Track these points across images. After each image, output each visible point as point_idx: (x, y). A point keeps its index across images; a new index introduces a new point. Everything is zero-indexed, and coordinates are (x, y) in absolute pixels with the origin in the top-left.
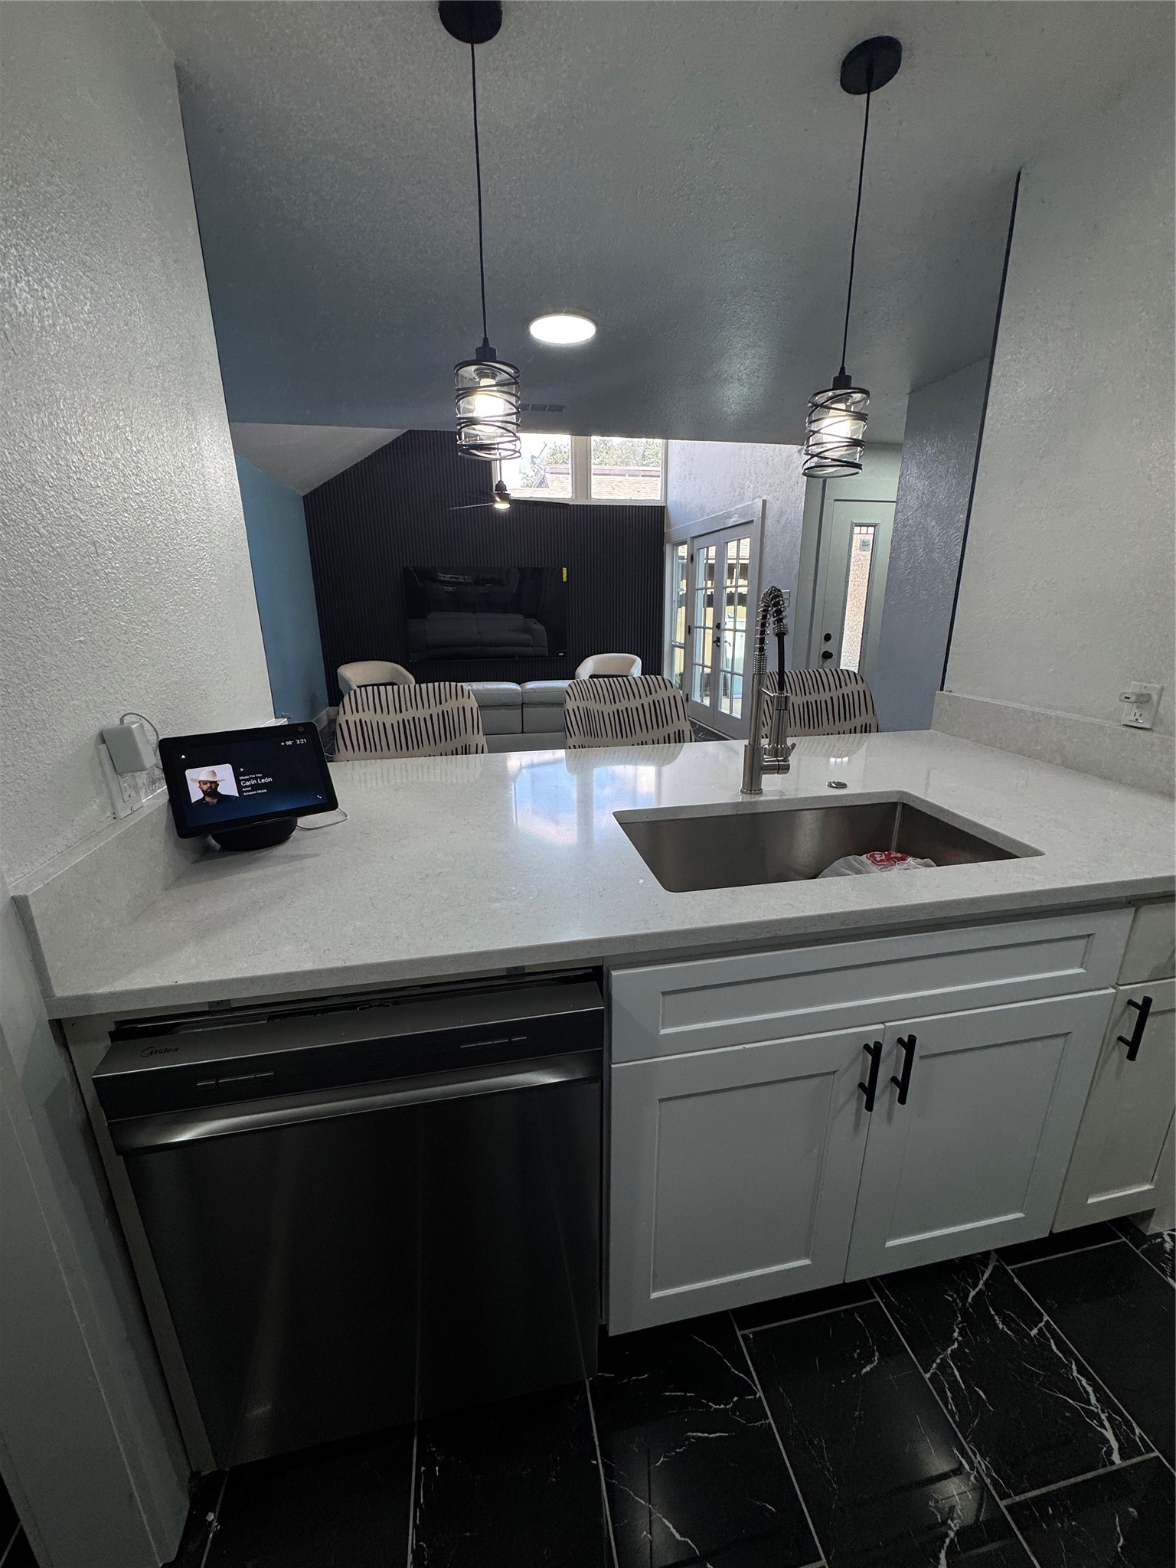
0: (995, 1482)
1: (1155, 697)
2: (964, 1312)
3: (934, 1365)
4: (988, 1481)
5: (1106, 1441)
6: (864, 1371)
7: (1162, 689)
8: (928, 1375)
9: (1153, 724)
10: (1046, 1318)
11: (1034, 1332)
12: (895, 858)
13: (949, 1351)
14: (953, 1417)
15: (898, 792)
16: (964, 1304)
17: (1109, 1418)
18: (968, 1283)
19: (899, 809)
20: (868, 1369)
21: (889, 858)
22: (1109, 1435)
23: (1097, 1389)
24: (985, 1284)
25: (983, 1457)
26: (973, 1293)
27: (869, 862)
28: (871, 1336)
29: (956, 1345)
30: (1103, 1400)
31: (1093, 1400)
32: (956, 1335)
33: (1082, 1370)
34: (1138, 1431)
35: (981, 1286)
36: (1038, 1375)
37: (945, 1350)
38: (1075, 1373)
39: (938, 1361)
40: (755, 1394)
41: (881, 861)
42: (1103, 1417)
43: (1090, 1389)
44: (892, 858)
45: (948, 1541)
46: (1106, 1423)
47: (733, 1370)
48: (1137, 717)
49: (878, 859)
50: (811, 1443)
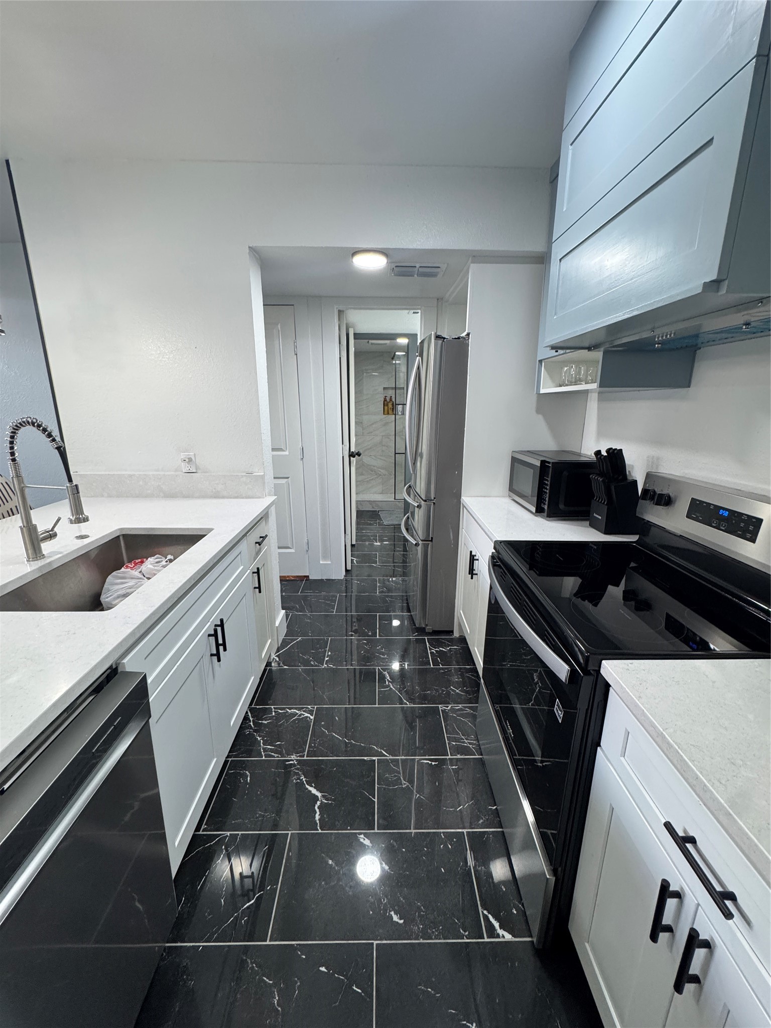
0: (299, 756)
1: (193, 459)
2: (255, 731)
3: (263, 753)
4: (299, 758)
5: (307, 717)
6: (249, 781)
7: (195, 454)
8: (264, 757)
9: (196, 470)
10: (272, 707)
11: (274, 714)
12: (138, 562)
13: (262, 745)
14: (279, 757)
15: (119, 529)
16: (253, 729)
17: (304, 711)
18: (248, 723)
19: (121, 538)
20: (249, 779)
21: (136, 564)
22: (307, 715)
23: (296, 709)
24: (252, 717)
25: (293, 755)
26: (252, 724)
27: (129, 570)
28: (240, 770)
29: (262, 741)
30: (299, 709)
31: (297, 712)
32: (259, 739)
33: (290, 709)
34: (309, 707)
35: (251, 719)
36: (284, 722)
37: (261, 746)
38: (289, 711)
39: (262, 751)
40: (227, 836)
41: (134, 566)
42: (302, 713)
43: (295, 711)
44: (137, 563)
45: (305, 782)
46: (304, 713)
47: (212, 843)
48: (189, 468)
49: (132, 566)
50: (257, 818)
